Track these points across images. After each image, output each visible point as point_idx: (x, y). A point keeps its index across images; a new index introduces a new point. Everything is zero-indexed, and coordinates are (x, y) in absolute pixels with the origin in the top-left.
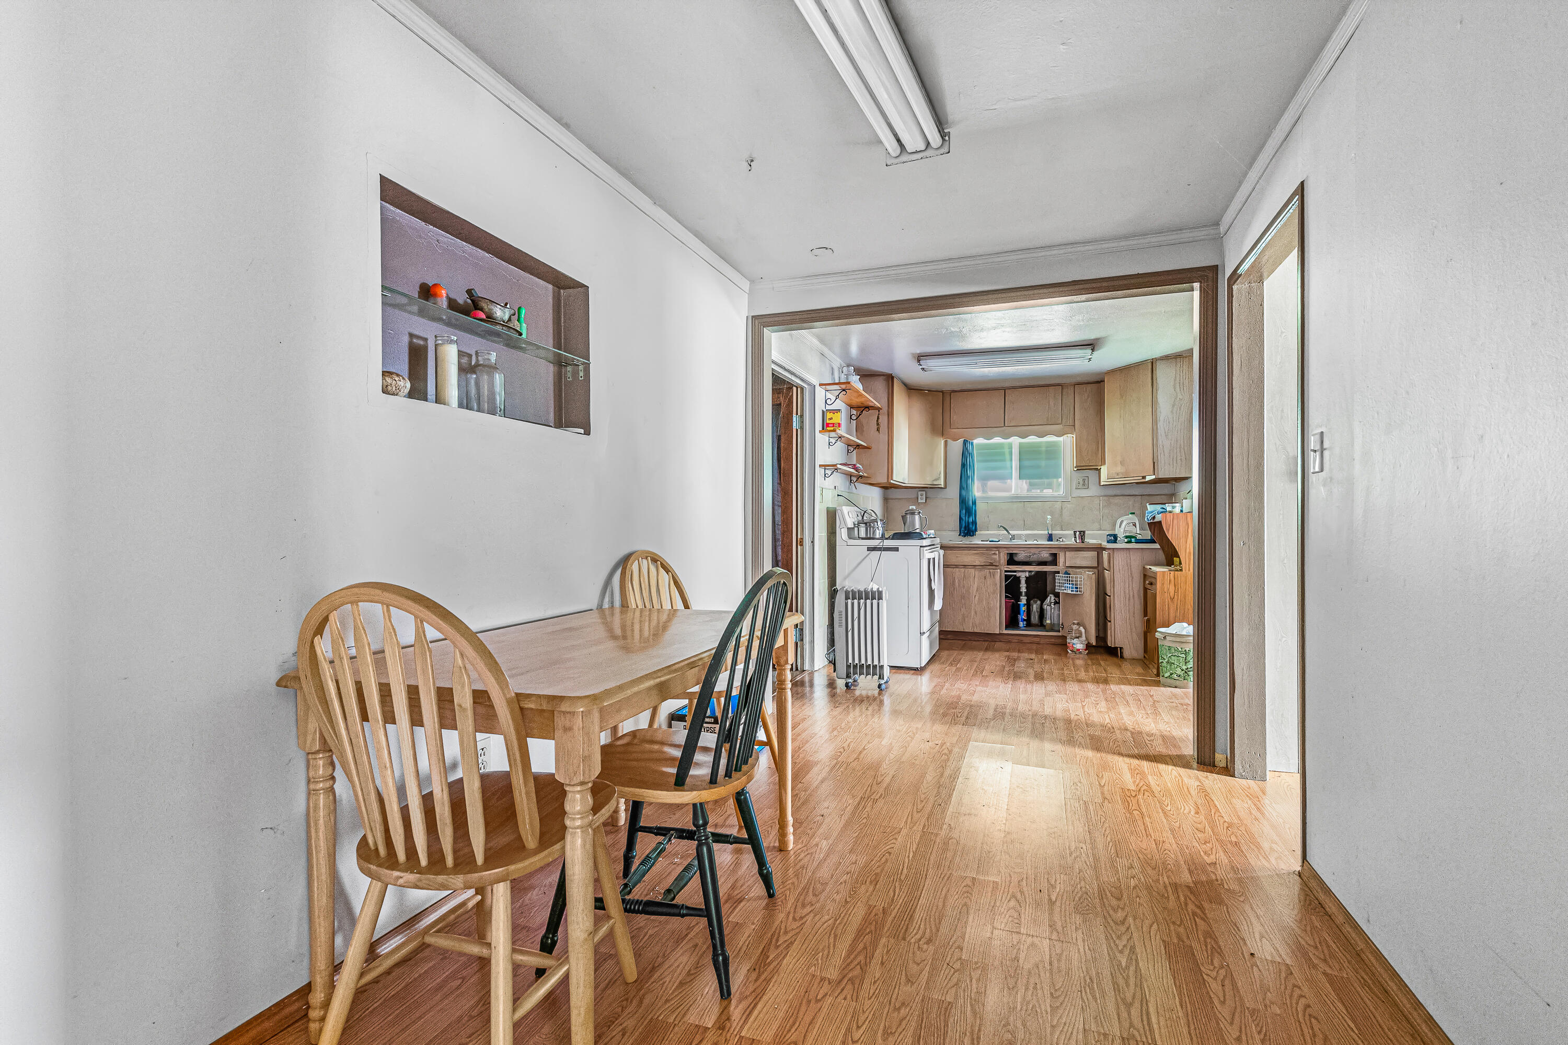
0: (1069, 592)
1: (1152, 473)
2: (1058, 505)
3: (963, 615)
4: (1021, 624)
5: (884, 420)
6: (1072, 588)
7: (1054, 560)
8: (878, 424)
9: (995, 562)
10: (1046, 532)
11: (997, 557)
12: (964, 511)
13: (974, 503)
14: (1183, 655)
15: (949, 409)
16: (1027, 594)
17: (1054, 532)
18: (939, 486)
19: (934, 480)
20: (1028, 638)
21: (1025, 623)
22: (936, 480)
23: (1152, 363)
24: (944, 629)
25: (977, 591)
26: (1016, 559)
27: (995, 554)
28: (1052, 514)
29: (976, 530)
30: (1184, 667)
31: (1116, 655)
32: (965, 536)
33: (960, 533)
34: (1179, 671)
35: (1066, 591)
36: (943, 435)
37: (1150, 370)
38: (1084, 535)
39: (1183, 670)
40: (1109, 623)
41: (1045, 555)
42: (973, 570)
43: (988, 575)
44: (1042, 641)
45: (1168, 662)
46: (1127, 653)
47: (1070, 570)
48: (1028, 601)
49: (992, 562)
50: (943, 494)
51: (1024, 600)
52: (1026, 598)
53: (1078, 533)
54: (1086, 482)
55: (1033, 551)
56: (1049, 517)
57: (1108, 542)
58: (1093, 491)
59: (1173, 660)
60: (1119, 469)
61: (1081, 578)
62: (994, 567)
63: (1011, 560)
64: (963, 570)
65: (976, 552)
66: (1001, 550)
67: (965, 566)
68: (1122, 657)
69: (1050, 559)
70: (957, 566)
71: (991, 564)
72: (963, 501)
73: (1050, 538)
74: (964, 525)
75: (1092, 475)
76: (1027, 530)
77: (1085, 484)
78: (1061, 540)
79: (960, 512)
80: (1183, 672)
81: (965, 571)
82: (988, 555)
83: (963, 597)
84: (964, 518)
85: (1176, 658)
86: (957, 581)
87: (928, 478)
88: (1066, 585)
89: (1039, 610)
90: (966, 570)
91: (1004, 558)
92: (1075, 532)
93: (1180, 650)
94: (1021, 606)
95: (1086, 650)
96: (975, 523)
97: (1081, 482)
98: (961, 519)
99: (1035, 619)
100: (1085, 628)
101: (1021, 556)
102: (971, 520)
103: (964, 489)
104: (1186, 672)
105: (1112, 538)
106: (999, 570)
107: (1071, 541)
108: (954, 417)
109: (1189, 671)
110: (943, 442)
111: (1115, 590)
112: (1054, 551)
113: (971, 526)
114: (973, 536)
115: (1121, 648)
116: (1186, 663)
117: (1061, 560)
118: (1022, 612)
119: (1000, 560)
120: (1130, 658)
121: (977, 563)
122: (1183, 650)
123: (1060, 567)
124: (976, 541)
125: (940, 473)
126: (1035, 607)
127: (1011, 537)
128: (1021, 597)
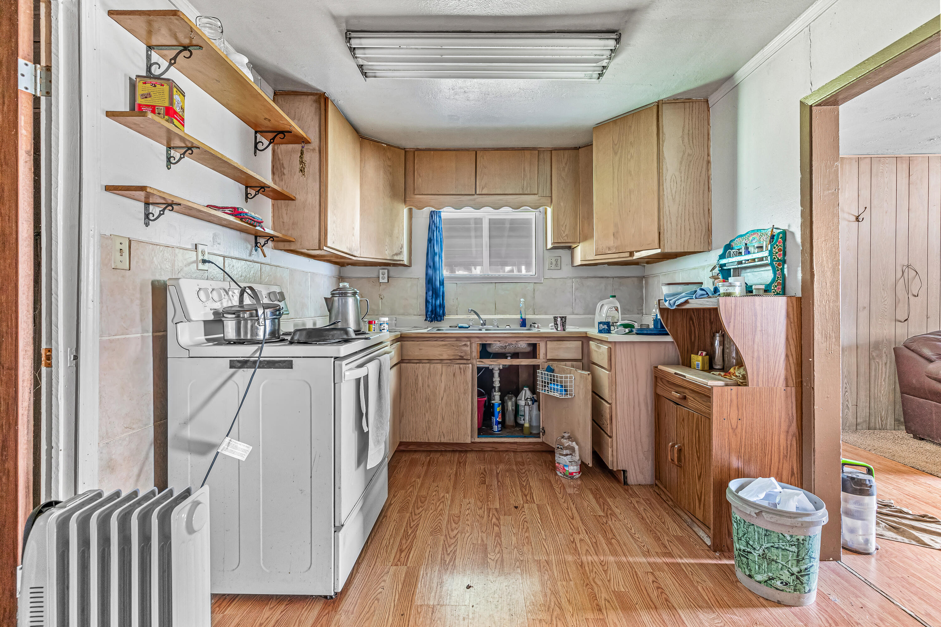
0: (557, 395)
1: (657, 246)
2: (530, 287)
3: (429, 421)
4: (496, 428)
5: (311, 158)
6: (561, 391)
7: (533, 351)
8: (302, 162)
9: (466, 354)
10: (518, 317)
11: (468, 349)
12: (430, 293)
13: (442, 283)
14: (794, 549)
15: (412, 172)
16: (500, 390)
17: (528, 317)
18: (401, 262)
19: (394, 255)
20: (503, 445)
21: (500, 426)
22: (396, 254)
23: (658, 106)
24: (404, 440)
25: (445, 391)
26: (490, 350)
27: (465, 345)
28: (524, 297)
29: (444, 314)
30: (795, 570)
31: (618, 481)
32: (431, 321)
33: (427, 317)
34: (786, 576)
35: (552, 394)
36: (405, 202)
37: (655, 116)
38: (565, 321)
39: (792, 574)
40: (610, 440)
41: (523, 345)
42: (439, 366)
43: (458, 371)
44: (520, 448)
45: (763, 556)
46: (632, 479)
47: (554, 365)
48: (502, 398)
49: (462, 354)
50: (407, 273)
51: (497, 396)
52: (499, 394)
53: (559, 319)
54: (559, 263)
55: (510, 341)
56: (522, 300)
57: (600, 331)
58: (566, 271)
59: (774, 554)
60: (611, 242)
61: (571, 378)
62: (465, 362)
63: (485, 352)
64: (428, 365)
65: (443, 343)
66: (473, 340)
67: (430, 361)
68: (625, 483)
69: (528, 349)
70: (420, 361)
71: (462, 358)
72: (430, 281)
73: (523, 323)
74: (430, 309)
75: (564, 254)
76: (498, 314)
77: (557, 265)
78: (536, 326)
79: (426, 293)
80: (794, 577)
81: (429, 369)
82: (458, 346)
83: (428, 400)
84: (430, 301)
85: (780, 552)
86: (420, 378)
87: (387, 252)
88: (552, 386)
89: (514, 408)
90: (432, 366)
91: (475, 350)
92: (555, 319)
93: (789, 538)
94: (496, 406)
95: (579, 473)
96: (442, 306)
97: (554, 263)
98: (427, 301)
99: (510, 419)
100: (577, 444)
101: (496, 347)
102: (438, 302)
103: (430, 267)
104: (798, 578)
105: (606, 327)
106: (470, 365)
107: (549, 329)
108: (419, 181)
109: (802, 576)
110: (405, 211)
111: (617, 395)
112: (533, 341)
113: (438, 310)
114: (440, 321)
115: (624, 471)
116: (798, 561)
117: (541, 351)
118: (496, 414)
119: (471, 352)
120: (636, 483)
121: (445, 357)
122: (795, 540)
123: (540, 360)
124: (445, 327)
125: (402, 247)
126: (510, 405)
127: (482, 322)
128: (495, 393)
